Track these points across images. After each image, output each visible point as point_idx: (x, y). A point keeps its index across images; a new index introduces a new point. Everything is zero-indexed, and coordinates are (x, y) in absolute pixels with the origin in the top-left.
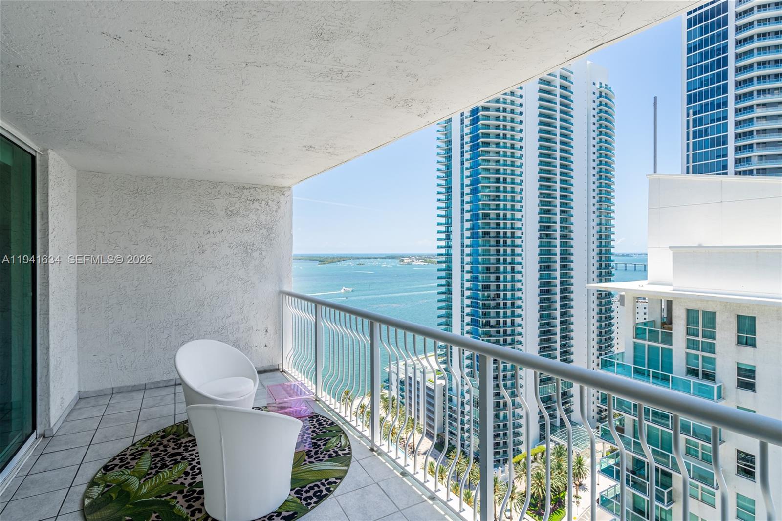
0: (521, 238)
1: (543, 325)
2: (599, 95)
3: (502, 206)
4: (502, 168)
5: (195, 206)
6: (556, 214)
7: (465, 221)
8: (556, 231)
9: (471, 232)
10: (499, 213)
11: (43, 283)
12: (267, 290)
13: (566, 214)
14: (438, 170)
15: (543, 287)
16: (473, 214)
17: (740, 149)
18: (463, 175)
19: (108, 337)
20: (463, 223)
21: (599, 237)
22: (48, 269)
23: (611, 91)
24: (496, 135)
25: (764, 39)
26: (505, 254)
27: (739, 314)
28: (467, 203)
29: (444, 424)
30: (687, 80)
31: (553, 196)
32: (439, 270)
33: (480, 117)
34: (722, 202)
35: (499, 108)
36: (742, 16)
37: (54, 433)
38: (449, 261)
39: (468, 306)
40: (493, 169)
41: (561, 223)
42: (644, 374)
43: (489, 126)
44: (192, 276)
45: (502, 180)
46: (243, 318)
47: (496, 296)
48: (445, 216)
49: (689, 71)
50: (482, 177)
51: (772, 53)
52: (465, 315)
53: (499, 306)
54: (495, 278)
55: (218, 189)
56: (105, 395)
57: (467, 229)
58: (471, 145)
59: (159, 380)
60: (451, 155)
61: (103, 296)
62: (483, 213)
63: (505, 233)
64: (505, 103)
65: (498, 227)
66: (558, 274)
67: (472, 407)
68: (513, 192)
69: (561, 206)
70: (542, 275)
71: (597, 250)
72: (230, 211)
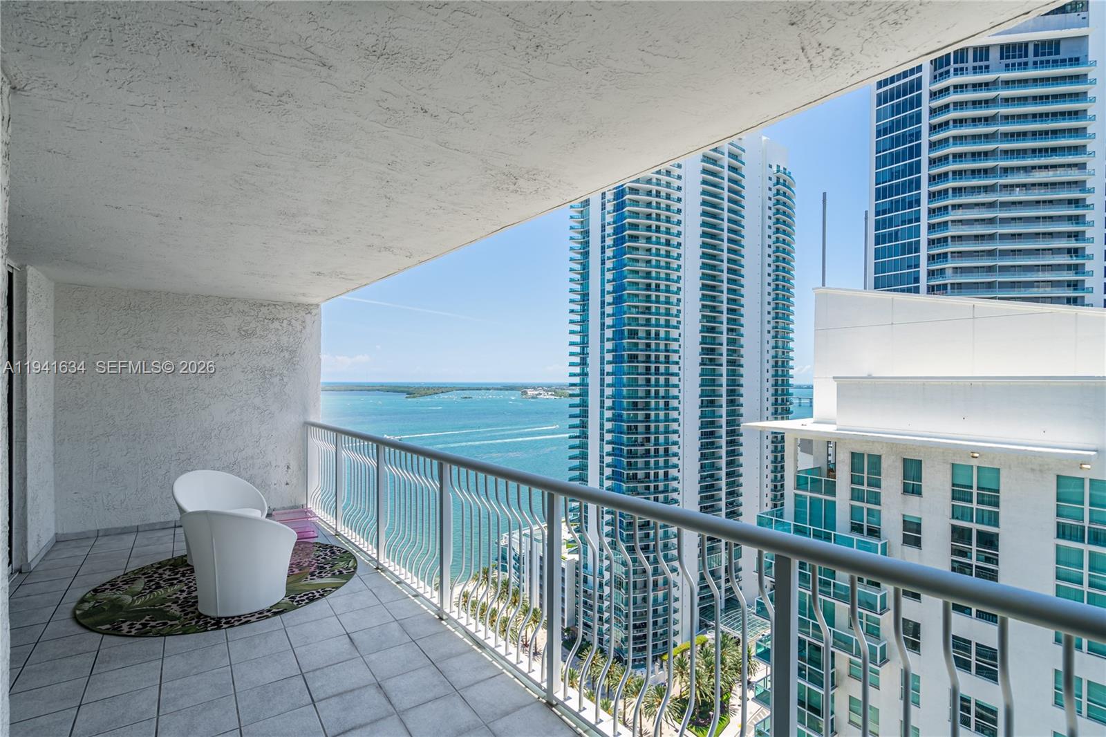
0: (677, 363)
1: (705, 478)
2: (776, 182)
3: (653, 322)
4: (654, 271)
5: (200, 325)
6: (722, 333)
7: (605, 340)
8: (721, 355)
9: (613, 355)
10: (650, 330)
11: (20, 408)
12: (289, 421)
13: (734, 334)
14: (571, 270)
15: (705, 428)
16: (616, 330)
17: (933, 259)
18: (604, 278)
19: (92, 472)
20: (604, 342)
21: (774, 364)
22: (26, 394)
23: (790, 177)
24: (647, 227)
25: (960, 127)
26: (657, 385)
27: (905, 457)
28: (609, 316)
29: (577, 614)
30: (876, 169)
31: (719, 310)
32: (571, 406)
33: (627, 202)
34: (892, 324)
35: (651, 191)
36: (938, 96)
37: (32, 568)
38: (584, 394)
39: (608, 454)
40: (643, 271)
41: (728, 345)
42: (806, 533)
43: (638, 214)
44: (197, 404)
45: (653, 286)
46: (259, 451)
47: (645, 440)
48: (580, 332)
49: (878, 159)
50: (628, 282)
51: (969, 143)
52: (605, 465)
53: (649, 453)
54: (644, 416)
55: (229, 306)
56: (88, 538)
57: (609, 351)
58: (614, 239)
59: (154, 522)
60: (589, 251)
61: (86, 426)
62: (629, 329)
63: (657, 357)
64: (658, 184)
65: (648, 349)
66: (724, 411)
67: (613, 589)
68: (667, 302)
69: (728, 324)
70: (704, 413)
71: (772, 381)
72: (244, 331)
